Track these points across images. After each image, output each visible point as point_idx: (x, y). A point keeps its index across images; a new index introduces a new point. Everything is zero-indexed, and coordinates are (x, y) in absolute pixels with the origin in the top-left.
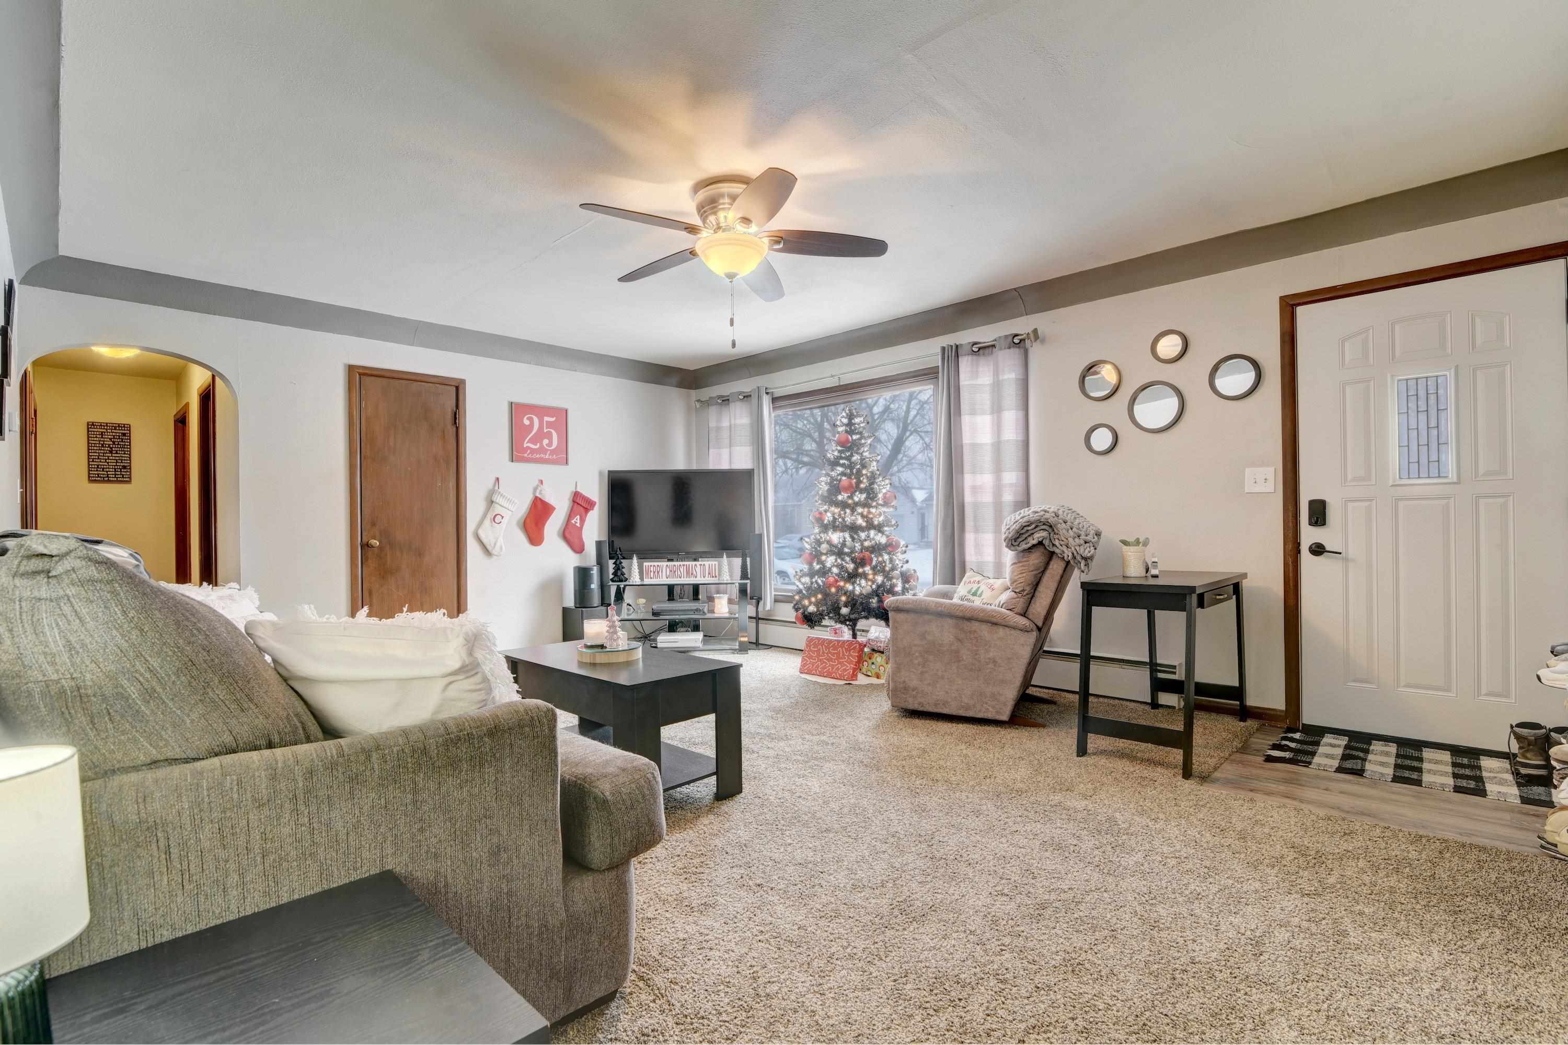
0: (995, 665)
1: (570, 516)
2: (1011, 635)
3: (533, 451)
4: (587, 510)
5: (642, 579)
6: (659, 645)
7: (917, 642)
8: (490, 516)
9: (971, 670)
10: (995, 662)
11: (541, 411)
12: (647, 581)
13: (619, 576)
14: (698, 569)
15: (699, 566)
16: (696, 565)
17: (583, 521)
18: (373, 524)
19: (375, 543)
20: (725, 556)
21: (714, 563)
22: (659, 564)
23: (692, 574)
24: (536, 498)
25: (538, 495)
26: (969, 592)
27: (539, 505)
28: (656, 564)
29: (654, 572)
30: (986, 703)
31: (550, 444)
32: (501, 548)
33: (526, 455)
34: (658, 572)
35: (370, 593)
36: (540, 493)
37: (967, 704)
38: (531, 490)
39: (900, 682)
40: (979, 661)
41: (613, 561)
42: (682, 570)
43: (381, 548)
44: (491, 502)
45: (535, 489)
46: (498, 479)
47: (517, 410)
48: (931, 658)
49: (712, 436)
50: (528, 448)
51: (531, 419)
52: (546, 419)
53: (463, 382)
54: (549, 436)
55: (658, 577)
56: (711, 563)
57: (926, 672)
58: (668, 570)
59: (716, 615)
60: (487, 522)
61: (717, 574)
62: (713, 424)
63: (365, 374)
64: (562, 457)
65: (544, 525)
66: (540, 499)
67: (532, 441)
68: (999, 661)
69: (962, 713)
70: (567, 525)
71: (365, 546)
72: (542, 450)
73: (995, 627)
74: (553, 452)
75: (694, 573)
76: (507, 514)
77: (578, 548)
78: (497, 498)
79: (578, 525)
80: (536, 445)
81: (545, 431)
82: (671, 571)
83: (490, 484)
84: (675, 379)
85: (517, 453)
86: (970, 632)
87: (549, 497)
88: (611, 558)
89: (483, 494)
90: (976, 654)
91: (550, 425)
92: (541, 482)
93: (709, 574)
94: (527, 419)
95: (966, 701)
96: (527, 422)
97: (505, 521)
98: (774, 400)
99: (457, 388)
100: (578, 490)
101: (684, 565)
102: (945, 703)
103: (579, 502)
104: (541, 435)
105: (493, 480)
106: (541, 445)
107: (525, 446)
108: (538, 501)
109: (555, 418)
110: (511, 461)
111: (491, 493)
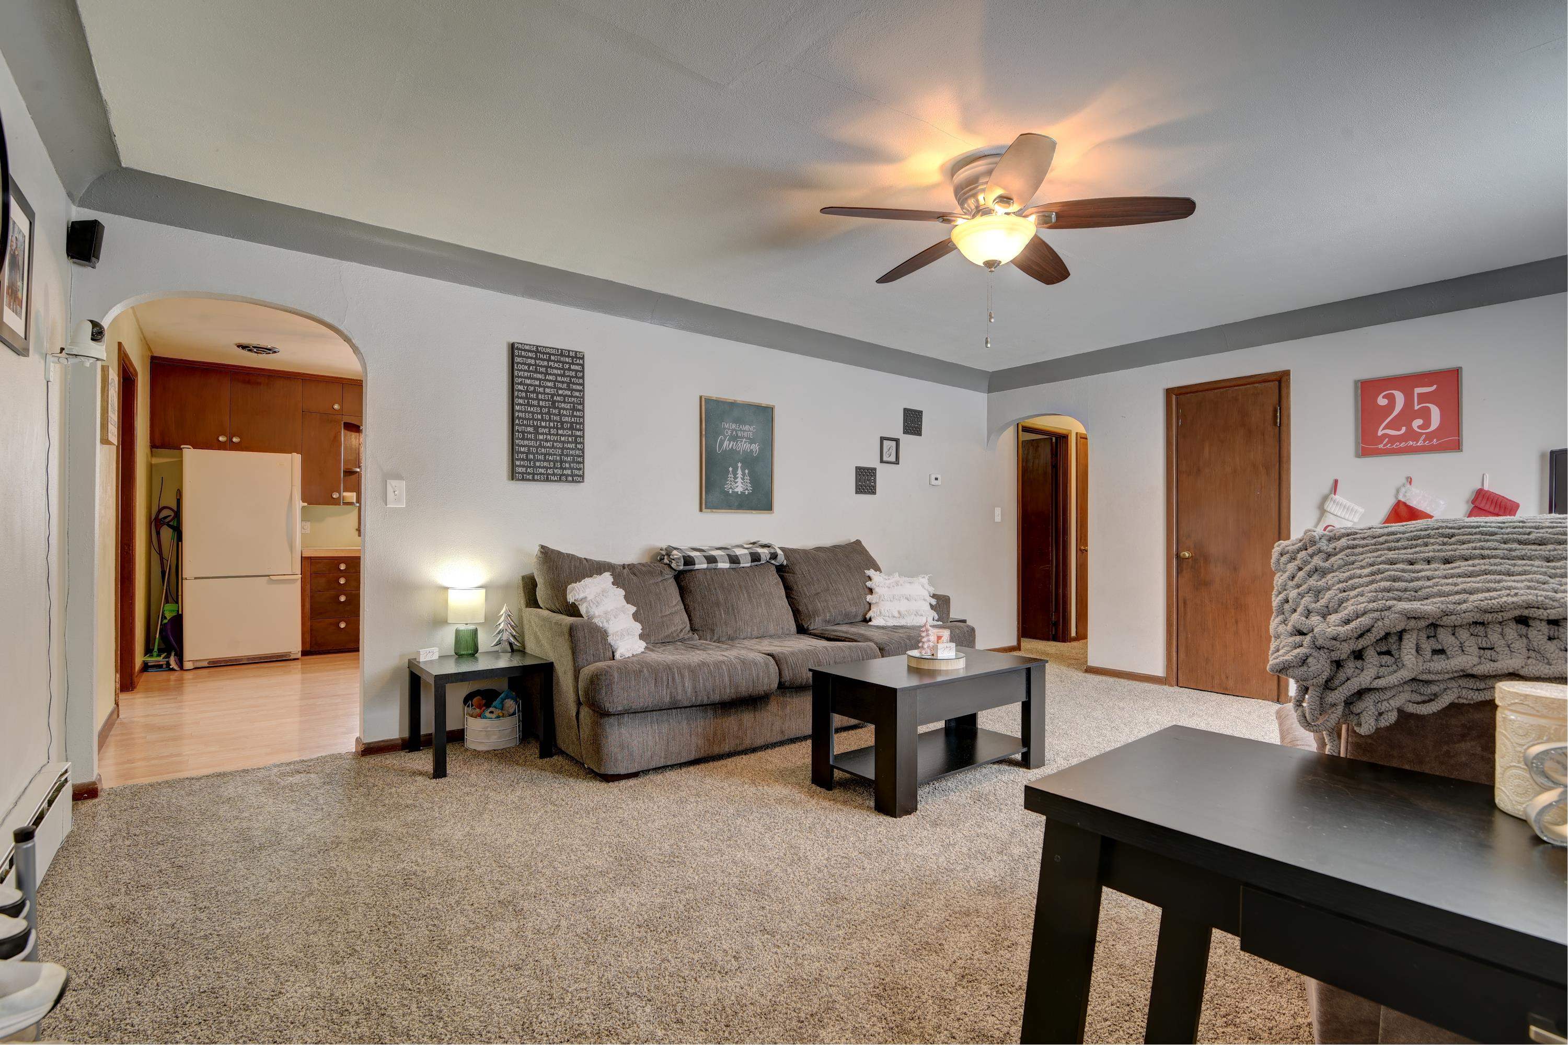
3: (1393, 439)
11: (1406, 382)
18: (1188, 537)
19: (1187, 554)
24: (1399, 501)
25: (1401, 498)
31: (1427, 424)
33: (1381, 446)
35: (1185, 603)
36: (1404, 496)
38: (1394, 492)
45: (1398, 491)
46: (1336, 482)
47: (1367, 389)
50: (1386, 435)
51: (1390, 397)
52: (1419, 390)
53: (1287, 373)
54: (1425, 415)
63: (1181, 394)
64: (1448, 440)
66: (1405, 504)
67: (1393, 425)
71: (1179, 558)
72: (1412, 435)
74: (1430, 436)
78: (1329, 506)
80: (1399, 430)
81: (1417, 407)
83: (1324, 490)
87: (1421, 500)
89: (1316, 499)
91: (1423, 398)
92: (1410, 480)
94: (1385, 397)
96: (1383, 402)
99: (1279, 382)
100: (1486, 488)
103: (1482, 506)
104: (1408, 414)
105: (1330, 483)
106: (1410, 428)
107: (1380, 433)
108: (1402, 507)
109: (1435, 387)
110: (1357, 456)
111: (1325, 499)
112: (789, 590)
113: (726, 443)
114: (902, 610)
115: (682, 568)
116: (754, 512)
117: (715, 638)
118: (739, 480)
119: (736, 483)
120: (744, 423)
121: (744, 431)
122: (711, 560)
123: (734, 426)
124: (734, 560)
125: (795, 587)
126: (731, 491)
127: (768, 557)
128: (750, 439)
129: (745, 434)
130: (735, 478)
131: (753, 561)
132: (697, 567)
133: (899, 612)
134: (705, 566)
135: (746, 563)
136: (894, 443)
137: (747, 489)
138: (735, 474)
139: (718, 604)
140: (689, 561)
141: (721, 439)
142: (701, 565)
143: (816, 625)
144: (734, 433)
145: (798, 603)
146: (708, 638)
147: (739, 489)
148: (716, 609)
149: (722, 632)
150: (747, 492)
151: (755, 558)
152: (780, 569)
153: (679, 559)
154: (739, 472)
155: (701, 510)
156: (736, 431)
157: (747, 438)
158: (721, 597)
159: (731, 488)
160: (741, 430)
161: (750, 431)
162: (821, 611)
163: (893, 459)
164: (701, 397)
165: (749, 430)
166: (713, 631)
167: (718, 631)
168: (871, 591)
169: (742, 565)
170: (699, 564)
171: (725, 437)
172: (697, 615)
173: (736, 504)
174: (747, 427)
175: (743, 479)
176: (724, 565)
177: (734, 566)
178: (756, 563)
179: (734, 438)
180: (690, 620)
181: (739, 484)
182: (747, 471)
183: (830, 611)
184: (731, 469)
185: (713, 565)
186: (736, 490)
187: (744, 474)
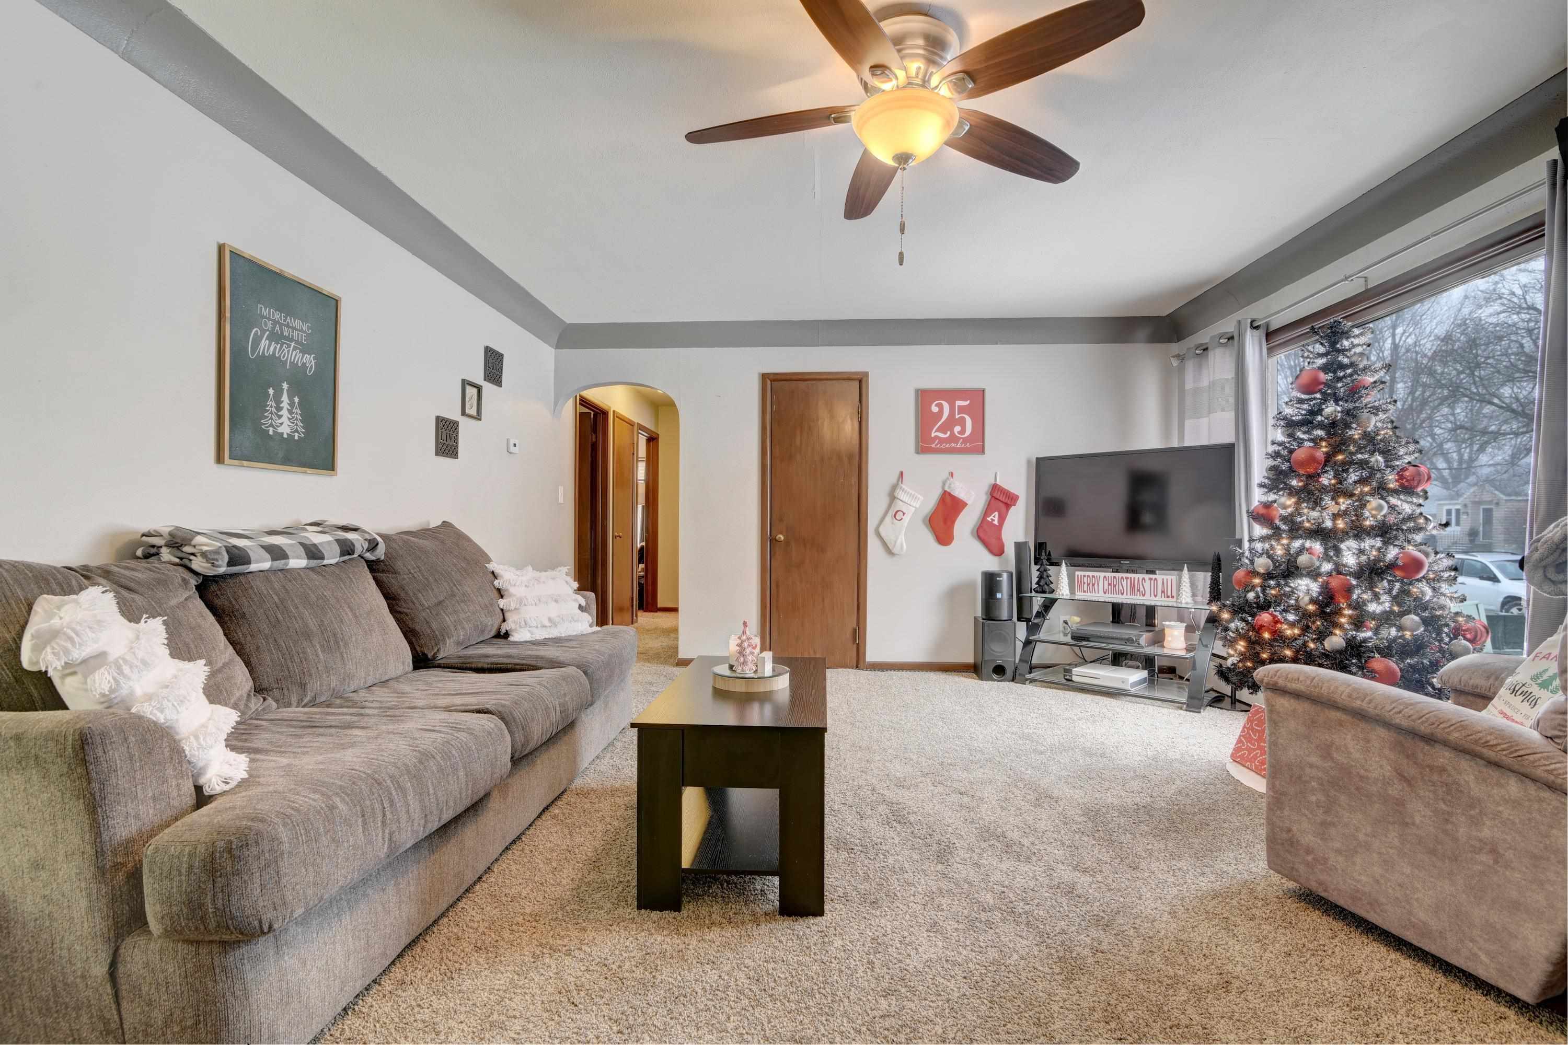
0: (1496, 862)
1: (987, 511)
2: (1541, 800)
3: (942, 441)
4: (1008, 506)
5: (1072, 590)
6: (1074, 678)
7: (1314, 759)
8: (891, 513)
9: (1433, 852)
10: (1494, 851)
11: (951, 395)
12: (1079, 595)
13: (1045, 585)
14: (1147, 585)
15: (1148, 582)
16: (1144, 579)
17: (1002, 519)
18: (781, 520)
19: (781, 537)
20: (1186, 568)
21: (1169, 577)
22: (1095, 574)
23: (1138, 590)
24: (945, 492)
25: (946, 489)
26: (1534, 678)
27: (948, 499)
28: (1091, 574)
29: (1088, 585)
30: (1472, 940)
31: (963, 431)
32: (902, 545)
33: (933, 446)
34: (1093, 585)
35: (777, 586)
36: (949, 487)
37: (1424, 923)
38: (941, 484)
39: (1282, 829)
40: (1456, 840)
41: (1038, 567)
42: (1124, 583)
43: (787, 542)
44: (892, 498)
45: (944, 484)
46: (902, 474)
47: (924, 397)
48: (1343, 799)
49: (1189, 400)
50: (936, 437)
51: (940, 406)
52: (959, 403)
53: (866, 374)
54: (962, 422)
55: (1093, 591)
56: (1165, 577)
57: (1332, 824)
58: (1106, 583)
59: (1166, 651)
60: (889, 518)
61: (1174, 594)
62: (1189, 385)
63: (774, 380)
64: (976, 445)
65: (953, 522)
66: (949, 494)
67: (942, 429)
68: (1509, 855)
69: (1410, 936)
70: (982, 522)
71: (773, 540)
72: (953, 438)
73: (1495, 774)
74: (965, 440)
75: (1142, 589)
76: (910, 512)
77: (997, 550)
78: (900, 494)
79: (996, 522)
80: (946, 433)
81: (957, 417)
82: (1110, 584)
83: (893, 479)
84: (1143, 333)
85: (924, 445)
86: (1431, 768)
87: (959, 491)
88: (1036, 564)
89: (886, 488)
90: (1447, 821)
91: (962, 410)
92: (952, 474)
93: (1163, 592)
94: (936, 405)
95: (1422, 916)
96: (935, 409)
97: (907, 519)
98: (1269, 335)
99: (860, 381)
100: (998, 482)
101: (1127, 578)
102: (1374, 903)
103: (998, 497)
104: (952, 422)
105: (897, 474)
106: (952, 433)
107: (933, 435)
108: (947, 496)
109: (968, 402)
110: (917, 452)
111: (894, 488)
112: (391, 599)
113: (264, 343)
114: (553, 615)
115: (222, 570)
116: (309, 471)
117: (306, 700)
118: (284, 413)
119: (280, 417)
120: (295, 316)
121: (294, 329)
122: (277, 553)
123: (277, 316)
124: (313, 552)
125: (403, 595)
126: (271, 429)
127: (366, 546)
128: (301, 344)
129: (295, 333)
130: (279, 409)
131: (342, 554)
132: (253, 567)
133: (550, 620)
134: (266, 565)
135: (332, 557)
136: (475, 391)
137: (297, 431)
138: (278, 402)
139: (308, 636)
140: (237, 557)
141: (256, 333)
142: (261, 563)
143: (448, 650)
144: (277, 328)
145: (412, 619)
146: (294, 700)
147: (285, 430)
148: (305, 644)
149: (321, 685)
150: (296, 435)
151: (347, 549)
152: (373, 567)
153: (217, 552)
154: (285, 398)
155: (219, 459)
156: (281, 325)
157: (297, 342)
158: (312, 623)
159: (271, 425)
160: (288, 326)
161: (301, 330)
162: (452, 628)
163: (473, 412)
164: (221, 248)
165: (300, 327)
166: (303, 686)
167: (314, 686)
168: (500, 593)
169: (325, 562)
170: (257, 562)
171: (263, 332)
172: (267, 660)
173: (281, 455)
174: (297, 323)
175: (290, 412)
176: (298, 562)
177: (314, 563)
178: (347, 557)
179: (276, 337)
180: (251, 672)
181: (284, 419)
182: (296, 400)
183: (463, 628)
184: (271, 391)
185: (279, 564)
186: (280, 430)
187: (292, 404)
